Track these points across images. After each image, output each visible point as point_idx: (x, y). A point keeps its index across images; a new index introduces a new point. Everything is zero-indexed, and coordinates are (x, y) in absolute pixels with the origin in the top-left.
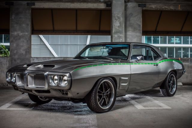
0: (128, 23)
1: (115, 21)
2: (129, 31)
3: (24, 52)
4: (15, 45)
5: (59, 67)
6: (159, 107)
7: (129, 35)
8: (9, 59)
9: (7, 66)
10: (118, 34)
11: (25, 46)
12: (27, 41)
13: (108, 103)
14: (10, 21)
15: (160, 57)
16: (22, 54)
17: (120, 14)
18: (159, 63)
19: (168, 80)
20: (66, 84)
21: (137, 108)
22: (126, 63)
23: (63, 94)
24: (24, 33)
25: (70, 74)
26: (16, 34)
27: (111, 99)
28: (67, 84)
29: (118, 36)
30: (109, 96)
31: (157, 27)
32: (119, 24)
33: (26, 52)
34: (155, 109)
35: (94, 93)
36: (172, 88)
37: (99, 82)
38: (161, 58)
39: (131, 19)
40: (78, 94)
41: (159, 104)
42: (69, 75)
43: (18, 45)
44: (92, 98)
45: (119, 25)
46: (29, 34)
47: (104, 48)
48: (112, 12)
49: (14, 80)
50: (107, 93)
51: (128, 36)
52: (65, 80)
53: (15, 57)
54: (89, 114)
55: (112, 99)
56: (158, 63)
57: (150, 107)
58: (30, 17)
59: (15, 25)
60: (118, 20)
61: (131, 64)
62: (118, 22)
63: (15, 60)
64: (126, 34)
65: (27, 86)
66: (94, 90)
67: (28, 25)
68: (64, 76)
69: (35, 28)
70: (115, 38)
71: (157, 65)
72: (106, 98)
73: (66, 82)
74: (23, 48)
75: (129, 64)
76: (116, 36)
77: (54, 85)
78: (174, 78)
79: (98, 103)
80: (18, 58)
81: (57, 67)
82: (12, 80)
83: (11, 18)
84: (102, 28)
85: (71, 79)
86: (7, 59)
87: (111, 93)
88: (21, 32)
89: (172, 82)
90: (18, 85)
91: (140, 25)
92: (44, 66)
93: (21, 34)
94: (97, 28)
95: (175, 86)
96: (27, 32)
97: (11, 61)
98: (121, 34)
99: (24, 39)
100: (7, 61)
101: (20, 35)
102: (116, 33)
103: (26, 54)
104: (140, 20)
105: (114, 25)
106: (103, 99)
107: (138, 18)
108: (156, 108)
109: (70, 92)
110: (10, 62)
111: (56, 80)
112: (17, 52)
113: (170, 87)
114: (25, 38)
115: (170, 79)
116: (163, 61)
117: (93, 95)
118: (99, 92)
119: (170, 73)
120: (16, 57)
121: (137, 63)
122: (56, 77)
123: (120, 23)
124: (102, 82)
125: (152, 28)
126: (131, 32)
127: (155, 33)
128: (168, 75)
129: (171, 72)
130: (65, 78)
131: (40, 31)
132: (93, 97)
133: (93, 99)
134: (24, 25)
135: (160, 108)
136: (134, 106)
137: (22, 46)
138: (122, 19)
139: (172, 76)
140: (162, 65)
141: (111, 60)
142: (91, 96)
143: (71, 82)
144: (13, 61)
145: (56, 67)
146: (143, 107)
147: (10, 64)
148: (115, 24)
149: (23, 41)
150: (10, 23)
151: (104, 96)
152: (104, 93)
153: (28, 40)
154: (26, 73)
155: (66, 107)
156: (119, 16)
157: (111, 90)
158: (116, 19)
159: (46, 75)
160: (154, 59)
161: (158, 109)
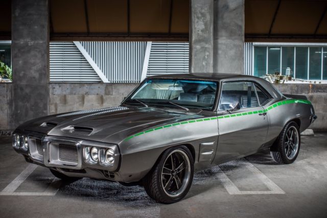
0: (220, 22)
1: (196, 20)
2: (222, 36)
3: (37, 75)
4: (20, 62)
5: (100, 131)
6: (264, 190)
7: (222, 44)
8: (11, 87)
9: (8, 98)
10: (202, 43)
11: (39, 65)
12: (43, 55)
13: (180, 186)
14: (12, 19)
15: (272, 98)
16: (34, 78)
17: (206, 9)
18: (269, 109)
19: (283, 136)
20: (111, 161)
21: (228, 193)
22: (210, 118)
23: (107, 175)
24: (36, 42)
25: (118, 146)
26: (22, 43)
27: (184, 180)
28: (113, 162)
29: (202, 48)
30: (182, 176)
31: (272, 26)
32: (203, 25)
33: (41, 75)
34: (257, 195)
35: (156, 174)
36: (292, 149)
37: (165, 154)
38: (273, 100)
39: (226, 15)
40: (130, 176)
41: (265, 183)
42: (116, 149)
43: (25, 63)
44: (153, 181)
45: (204, 27)
46: (45, 43)
47: (174, 86)
48: (192, 4)
49: (25, 147)
50: (179, 170)
51: (219, 46)
52: (109, 156)
53: (22, 83)
54: (149, 206)
55: (187, 180)
56: (267, 110)
57: (251, 190)
58: (47, 13)
59: (21, 27)
60: (203, 18)
61: (220, 118)
62: (202, 23)
63: (22, 89)
64: (217, 42)
65: (49, 161)
66: (157, 168)
67: (43, 26)
68: (107, 149)
69: (56, 30)
70: (196, 51)
71: (265, 114)
72: (177, 179)
73: (112, 158)
74: (35, 68)
75: (216, 118)
76: (198, 47)
77: (91, 162)
78: (294, 131)
79: (164, 188)
80: (27, 86)
81: (96, 132)
82: (23, 147)
83: (13, 15)
84: (174, 30)
85: (119, 154)
86: (7, 87)
87: (185, 169)
88: (32, 40)
89: (291, 139)
90: (33, 158)
91: (240, 27)
92: (75, 127)
93: (31, 43)
94: (165, 30)
95: (297, 145)
96: (42, 39)
97: (15, 89)
98: (206, 43)
99: (36, 51)
100: (8, 91)
101: (29, 45)
102: (199, 41)
103: (40, 79)
104: (241, 18)
105: (195, 28)
106: (171, 181)
107: (237, 14)
108: (259, 193)
109: (117, 174)
110: (13, 92)
111: (95, 154)
112: (24, 74)
113: (287, 148)
114: (38, 50)
115: (288, 134)
116: (276, 106)
117: (156, 177)
118: (165, 171)
119: (288, 124)
120: (24, 83)
121: (230, 115)
122: (95, 150)
123: (206, 24)
124: (170, 154)
125: (263, 29)
126: (224, 38)
127: (268, 38)
128: (284, 128)
129: (290, 123)
130: (110, 152)
131: (64, 33)
132: (156, 180)
133: (156, 182)
134: (36, 27)
135: (266, 193)
136: (223, 187)
137: (34, 64)
138: (209, 17)
139: (292, 129)
140: (274, 111)
141: (186, 110)
142: (152, 179)
143: (119, 160)
144: (19, 90)
145: (94, 131)
146: (238, 190)
147: (13, 95)
148: (196, 26)
149: (36, 56)
150: (12, 23)
151: (173, 175)
152: (173, 172)
153: (43, 53)
154: (47, 140)
155: (111, 190)
156: (203, 11)
157: (185, 165)
158: (198, 18)
159: (79, 145)
160: (261, 104)
161: (262, 195)
